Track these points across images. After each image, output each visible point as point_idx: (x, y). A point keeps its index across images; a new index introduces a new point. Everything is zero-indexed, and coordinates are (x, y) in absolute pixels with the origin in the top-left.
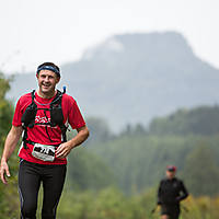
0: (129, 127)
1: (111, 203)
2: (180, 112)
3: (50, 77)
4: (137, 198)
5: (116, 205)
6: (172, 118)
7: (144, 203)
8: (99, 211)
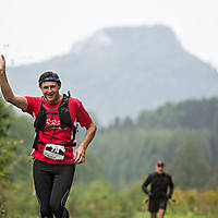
0: (117, 120)
1: (99, 195)
2: (168, 105)
3: (52, 87)
4: (125, 191)
5: (105, 198)
6: (160, 111)
7: (133, 197)
8: (88, 203)
